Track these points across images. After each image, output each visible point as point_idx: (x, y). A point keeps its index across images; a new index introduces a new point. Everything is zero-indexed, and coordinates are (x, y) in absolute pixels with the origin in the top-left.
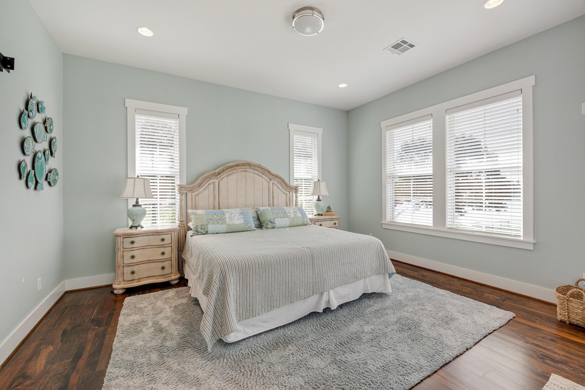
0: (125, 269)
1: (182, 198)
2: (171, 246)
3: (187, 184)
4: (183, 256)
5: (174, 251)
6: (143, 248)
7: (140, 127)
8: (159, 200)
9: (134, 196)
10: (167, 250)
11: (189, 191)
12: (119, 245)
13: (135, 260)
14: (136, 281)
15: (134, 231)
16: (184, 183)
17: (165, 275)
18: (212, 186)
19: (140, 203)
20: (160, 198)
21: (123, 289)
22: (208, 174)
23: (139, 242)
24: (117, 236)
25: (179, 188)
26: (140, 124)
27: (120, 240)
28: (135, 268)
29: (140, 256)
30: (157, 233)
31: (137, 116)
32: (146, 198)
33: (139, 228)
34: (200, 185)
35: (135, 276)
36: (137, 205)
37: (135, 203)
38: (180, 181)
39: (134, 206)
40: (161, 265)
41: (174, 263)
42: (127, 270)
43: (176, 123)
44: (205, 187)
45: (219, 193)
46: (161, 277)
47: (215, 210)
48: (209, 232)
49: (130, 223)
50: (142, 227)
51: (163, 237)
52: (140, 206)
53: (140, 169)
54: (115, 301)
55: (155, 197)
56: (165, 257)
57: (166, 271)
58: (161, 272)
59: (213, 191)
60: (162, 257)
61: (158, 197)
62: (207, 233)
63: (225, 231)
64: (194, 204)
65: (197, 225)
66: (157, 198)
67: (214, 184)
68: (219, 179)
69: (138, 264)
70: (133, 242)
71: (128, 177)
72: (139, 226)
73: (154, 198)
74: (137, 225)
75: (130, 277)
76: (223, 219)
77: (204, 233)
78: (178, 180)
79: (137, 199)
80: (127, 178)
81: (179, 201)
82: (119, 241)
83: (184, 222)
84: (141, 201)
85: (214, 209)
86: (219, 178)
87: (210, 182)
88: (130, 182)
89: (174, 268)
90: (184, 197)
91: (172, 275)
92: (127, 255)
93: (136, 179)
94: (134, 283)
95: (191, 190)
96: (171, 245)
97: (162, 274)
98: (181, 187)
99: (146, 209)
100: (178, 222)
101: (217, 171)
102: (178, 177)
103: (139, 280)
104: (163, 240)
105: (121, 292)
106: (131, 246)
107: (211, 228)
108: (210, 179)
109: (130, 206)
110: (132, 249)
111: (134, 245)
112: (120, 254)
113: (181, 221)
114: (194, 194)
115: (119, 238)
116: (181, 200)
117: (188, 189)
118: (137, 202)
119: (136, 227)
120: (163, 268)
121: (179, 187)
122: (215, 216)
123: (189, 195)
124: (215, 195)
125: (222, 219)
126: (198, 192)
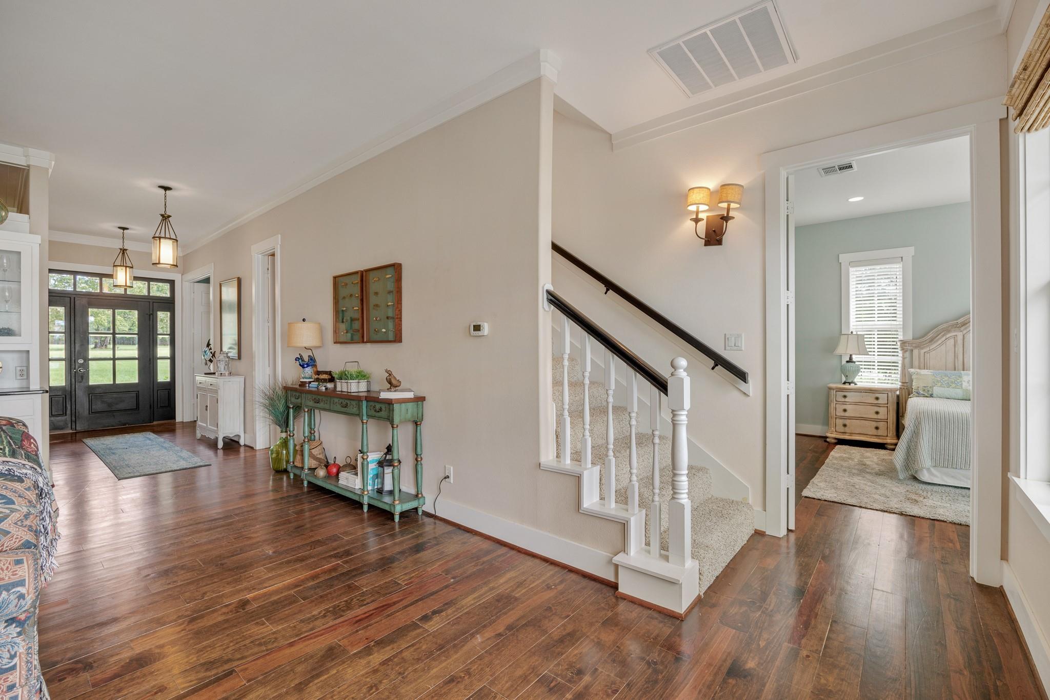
0: (837, 420)
1: (905, 355)
2: (887, 407)
3: (913, 339)
4: (903, 422)
5: (891, 412)
6: (856, 404)
7: (855, 280)
8: (876, 357)
9: (847, 353)
10: (883, 411)
11: (916, 347)
12: (832, 397)
13: (847, 414)
14: (847, 434)
15: (847, 386)
16: (909, 337)
17: (880, 436)
18: (952, 341)
19: (854, 360)
20: (878, 355)
21: (836, 439)
22: (945, 326)
23: (851, 397)
24: (830, 389)
25: (901, 344)
26: (855, 276)
27: (833, 392)
28: (847, 422)
29: (852, 411)
30: (871, 390)
31: (851, 269)
32: (859, 354)
33: (852, 385)
34: (932, 340)
35: (847, 430)
36: (850, 361)
37: (848, 360)
38: (904, 335)
39: (847, 362)
40: (875, 424)
41: (891, 425)
42: (840, 422)
43: (899, 267)
44: (940, 342)
45: (963, 350)
46: (875, 437)
47: (956, 372)
48: (934, 395)
49: (844, 379)
50: (855, 384)
51: (877, 395)
52: (854, 362)
53: (855, 323)
54: (827, 448)
55: (870, 353)
56: (879, 417)
57: (880, 432)
58: (875, 432)
59: (953, 347)
60: (875, 416)
61: (876, 354)
62: (931, 396)
63: (960, 397)
64: (923, 363)
65: (918, 386)
66: (874, 355)
67: (956, 339)
68: (965, 332)
69: (850, 418)
70: (845, 397)
71: (843, 333)
72: (852, 382)
73: (869, 355)
74: (850, 381)
75: (842, 429)
76: (958, 382)
77: (928, 396)
78: (902, 334)
79: (851, 355)
80: (841, 334)
81: (901, 359)
82: (832, 394)
83: (908, 384)
84: (855, 358)
85: (955, 370)
86: (964, 329)
87: (948, 336)
88: (843, 338)
89: (891, 432)
90: (907, 354)
91: (888, 438)
92: (840, 408)
93: (849, 336)
94: (845, 435)
95: (919, 346)
96: (887, 405)
97: (876, 434)
98: (903, 343)
99: (861, 367)
100: (900, 384)
101: (960, 321)
102: (901, 330)
103: (851, 434)
104: (877, 399)
105: (833, 441)
106: (843, 400)
107: (937, 390)
108: (949, 331)
109: (844, 362)
110: (844, 403)
111: (847, 400)
112: (833, 405)
113: (902, 383)
114: (923, 351)
115: (832, 391)
116: (904, 358)
117: (914, 345)
118: (851, 358)
119: (850, 383)
120: (877, 428)
121: (901, 342)
122: (946, 378)
123: (916, 352)
124: (956, 352)
125: (956, 382)
126: (928, 349)
